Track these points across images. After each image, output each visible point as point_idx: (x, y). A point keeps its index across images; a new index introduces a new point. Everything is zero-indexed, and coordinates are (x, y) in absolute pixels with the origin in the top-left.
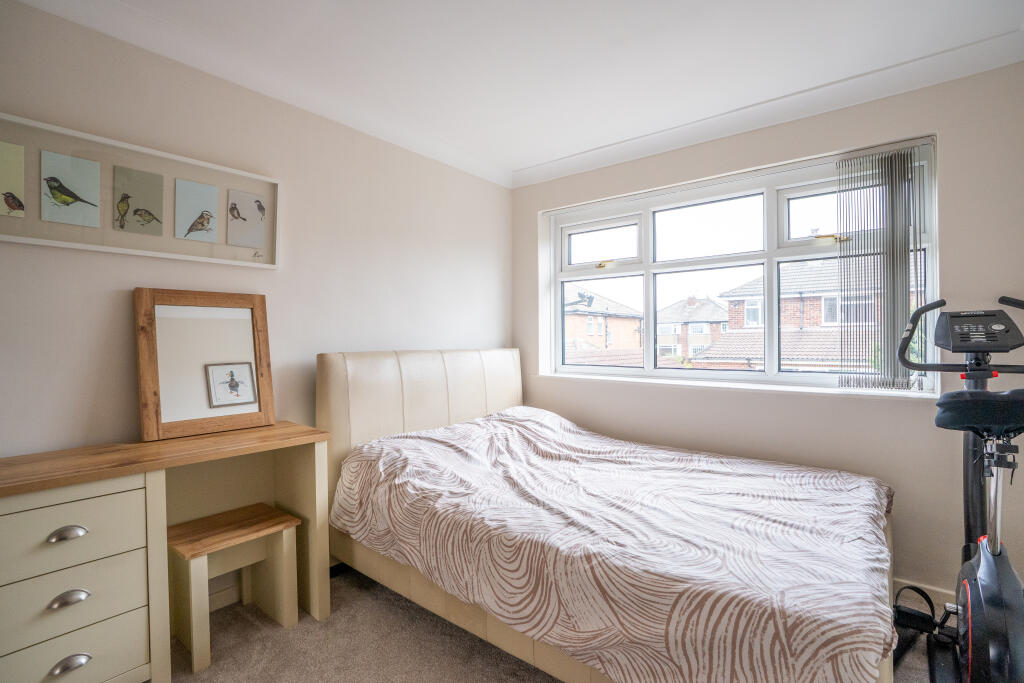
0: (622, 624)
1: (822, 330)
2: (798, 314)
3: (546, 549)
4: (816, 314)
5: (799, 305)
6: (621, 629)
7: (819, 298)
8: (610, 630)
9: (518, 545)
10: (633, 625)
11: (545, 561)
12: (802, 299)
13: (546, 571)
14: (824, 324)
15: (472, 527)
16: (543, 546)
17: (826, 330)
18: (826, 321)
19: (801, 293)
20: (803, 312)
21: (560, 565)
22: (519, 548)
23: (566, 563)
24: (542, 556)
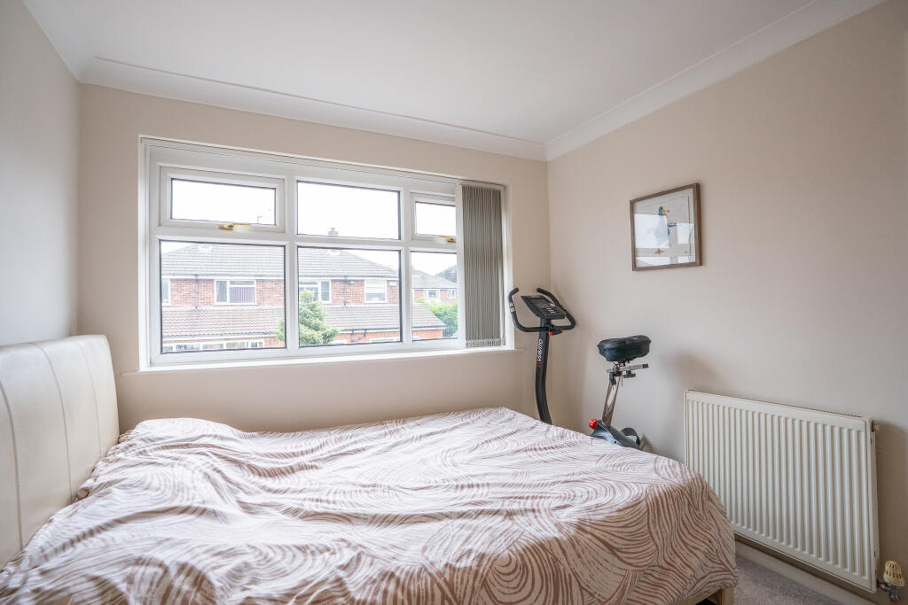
0: (631, 564)
1: (215, 308)
2: (193, 294)
3: (547, 546)
4: (209, 294)
5: (194, 286)
6: (634, 568)
7: (213, 280)
8: (628, 576)
9: (520, 562)
10: (637, 558)
11: (556, 559)
12: (197, 281)
13: (562, 568)
14: (216, 303)
15: (450, 585)
16: (542, 546)
17: (219, 308)
18: (218, 300)
19: (196, 275)
20: (198, 293)
21: (570, 551)
22: (525, 565)
23: (573, 546)
24: (550, 556)
